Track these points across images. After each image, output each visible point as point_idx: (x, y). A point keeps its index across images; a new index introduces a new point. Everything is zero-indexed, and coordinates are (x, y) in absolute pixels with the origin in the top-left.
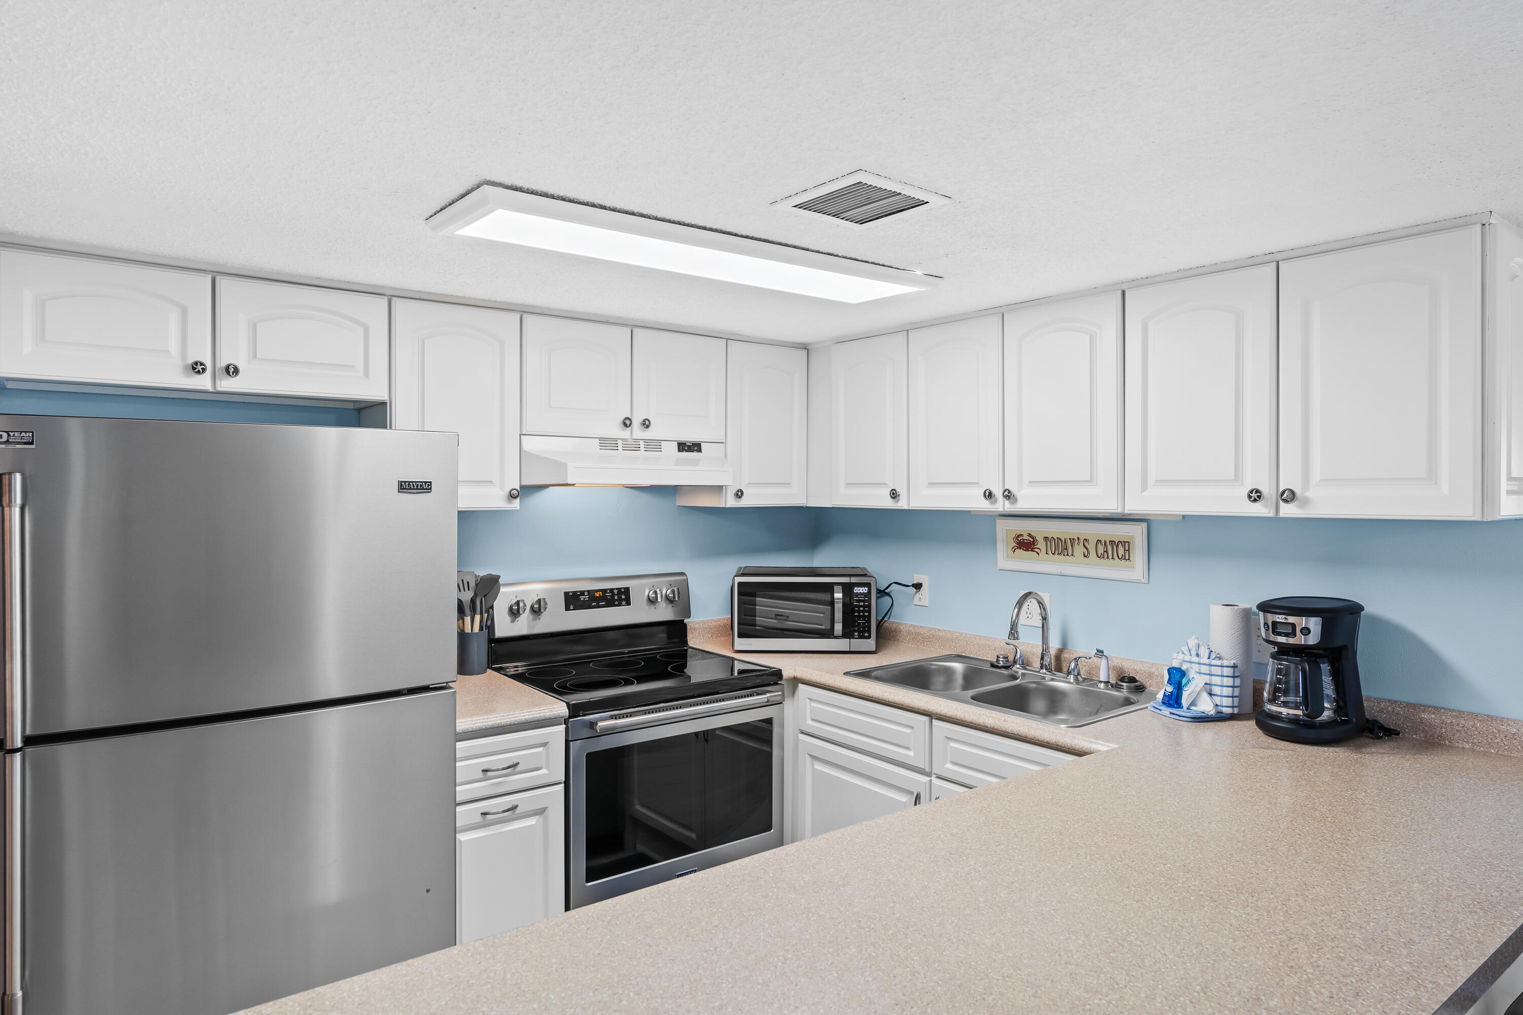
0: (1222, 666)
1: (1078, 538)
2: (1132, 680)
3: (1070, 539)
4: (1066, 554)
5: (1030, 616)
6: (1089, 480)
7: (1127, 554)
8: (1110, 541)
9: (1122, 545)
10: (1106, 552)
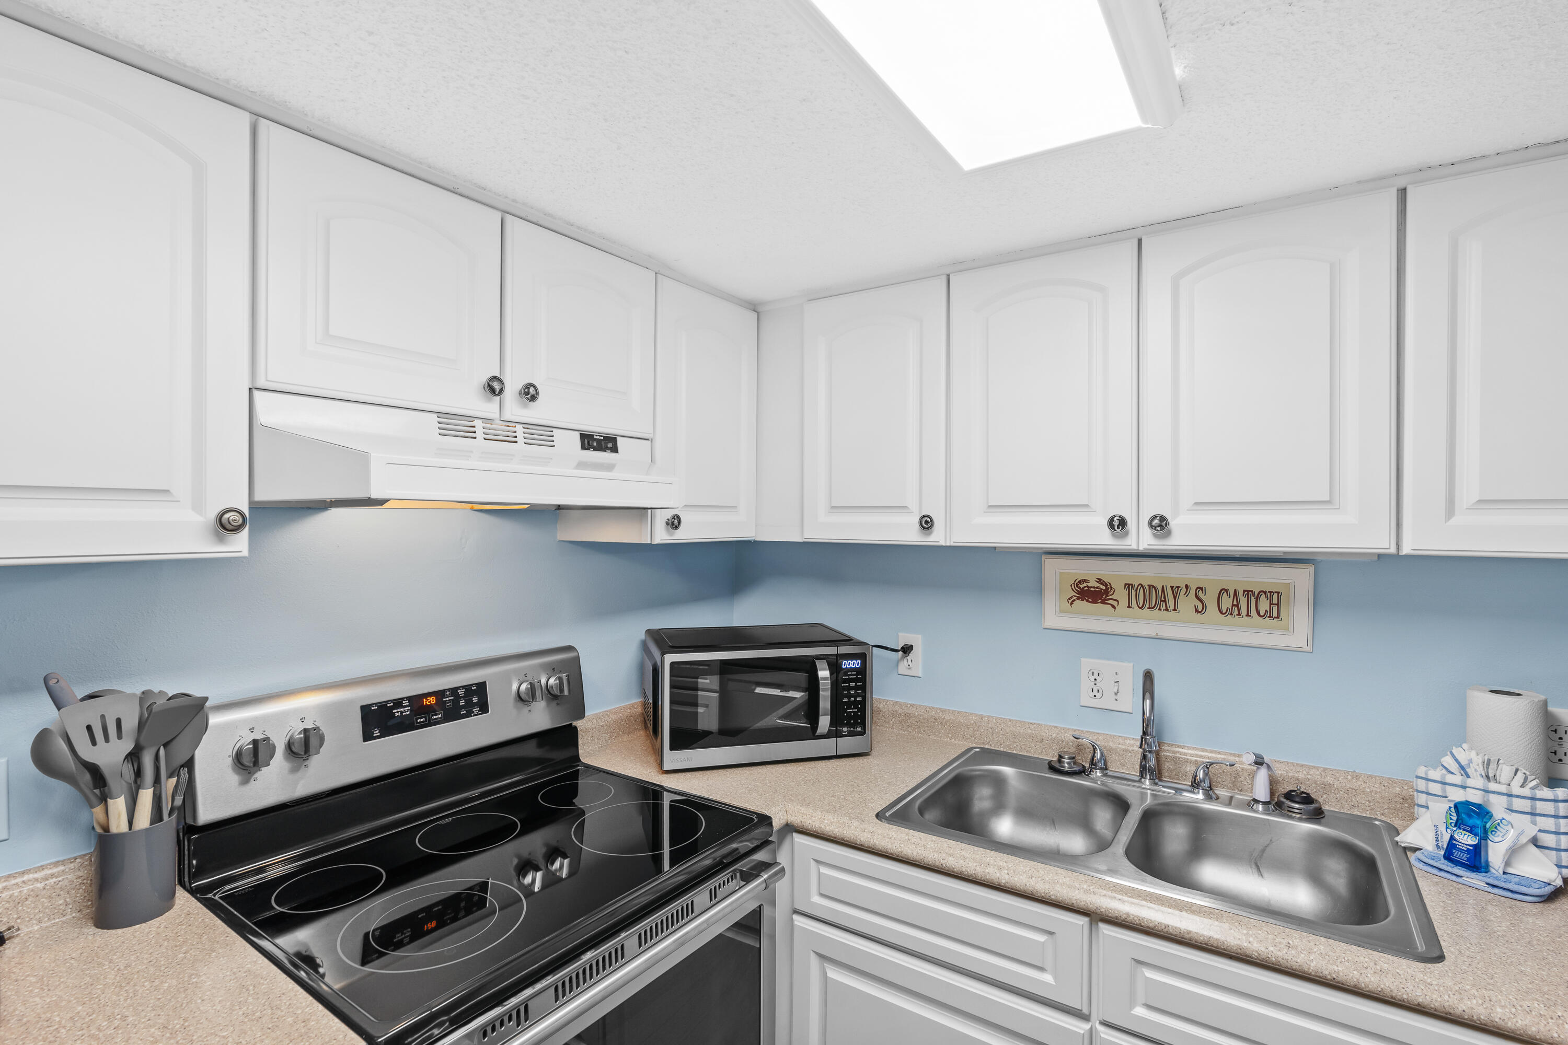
0: (1556, 801)
1: (1187, 586)
2: (1307, 799)
3: (1172, 587)
4: (1164, 608)
5: (1098, 695)
6: (1327, 499)
7: (1275, 609)
8: (1244, 591)
9: (1266, 597)
10: (1237, 606)
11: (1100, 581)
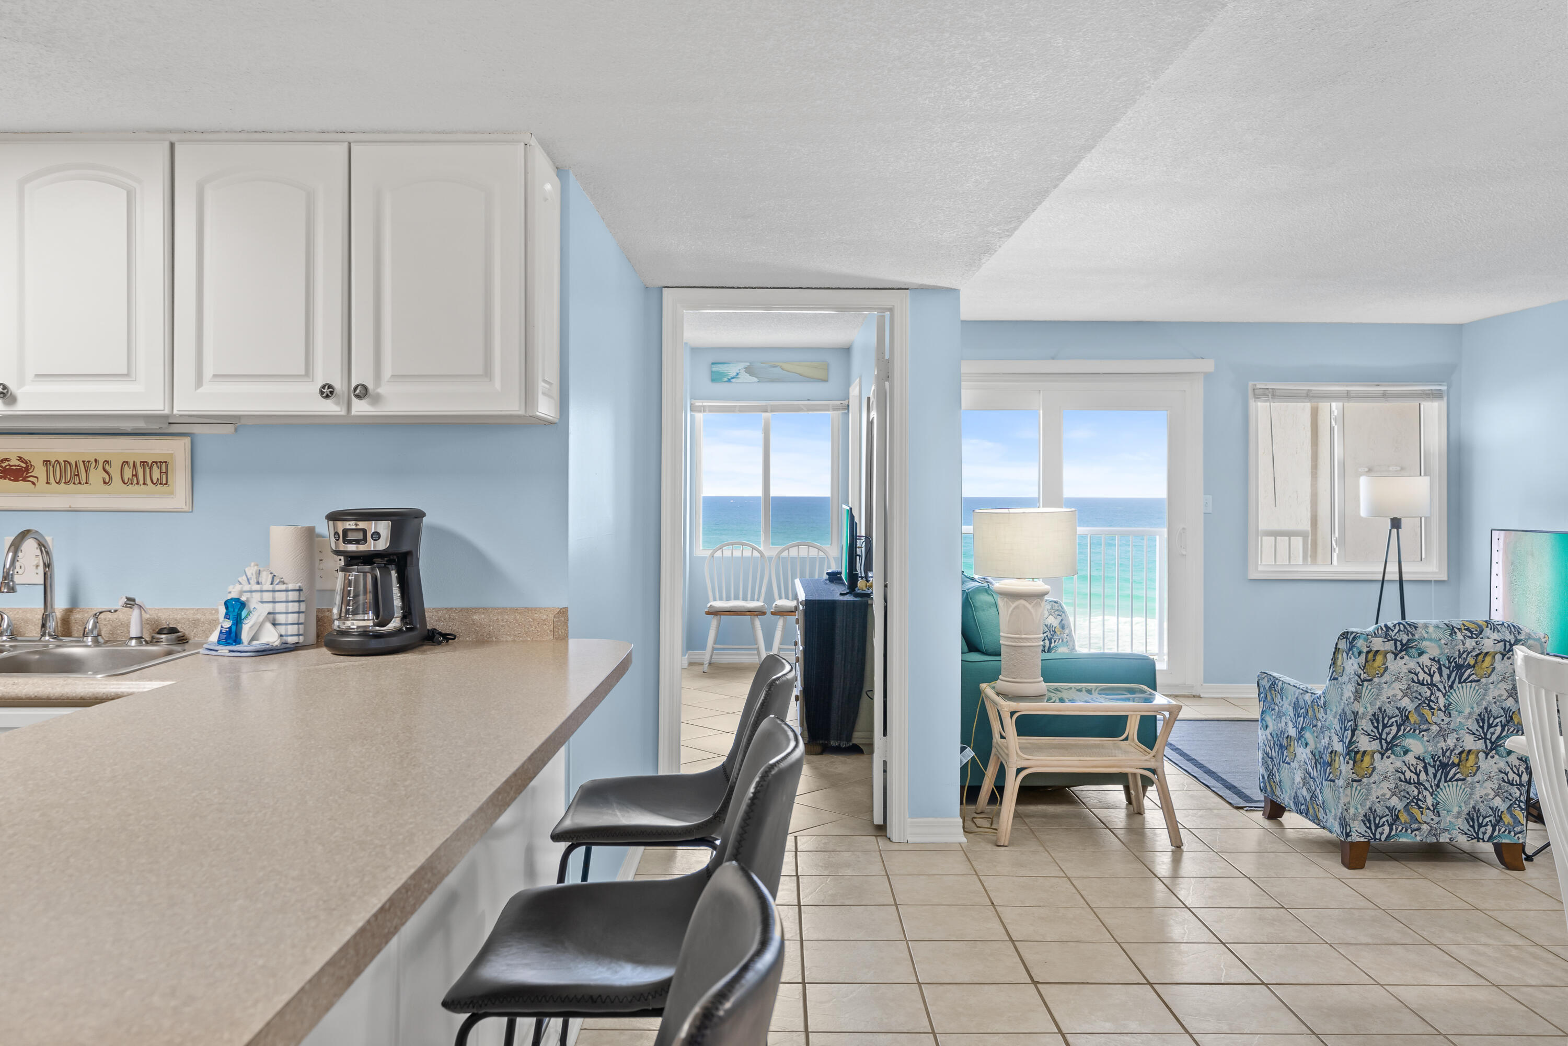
0: (287, 591)
1: (96, 461)
2: (173, 631)
3: (84, 462)
4: (78, 481)
5: (21, 571)
6: (126, 373)
7: (164, 477)
8: (141, 462)
9: (158, 467)
10: (136, 476)
11: (20, 459)
